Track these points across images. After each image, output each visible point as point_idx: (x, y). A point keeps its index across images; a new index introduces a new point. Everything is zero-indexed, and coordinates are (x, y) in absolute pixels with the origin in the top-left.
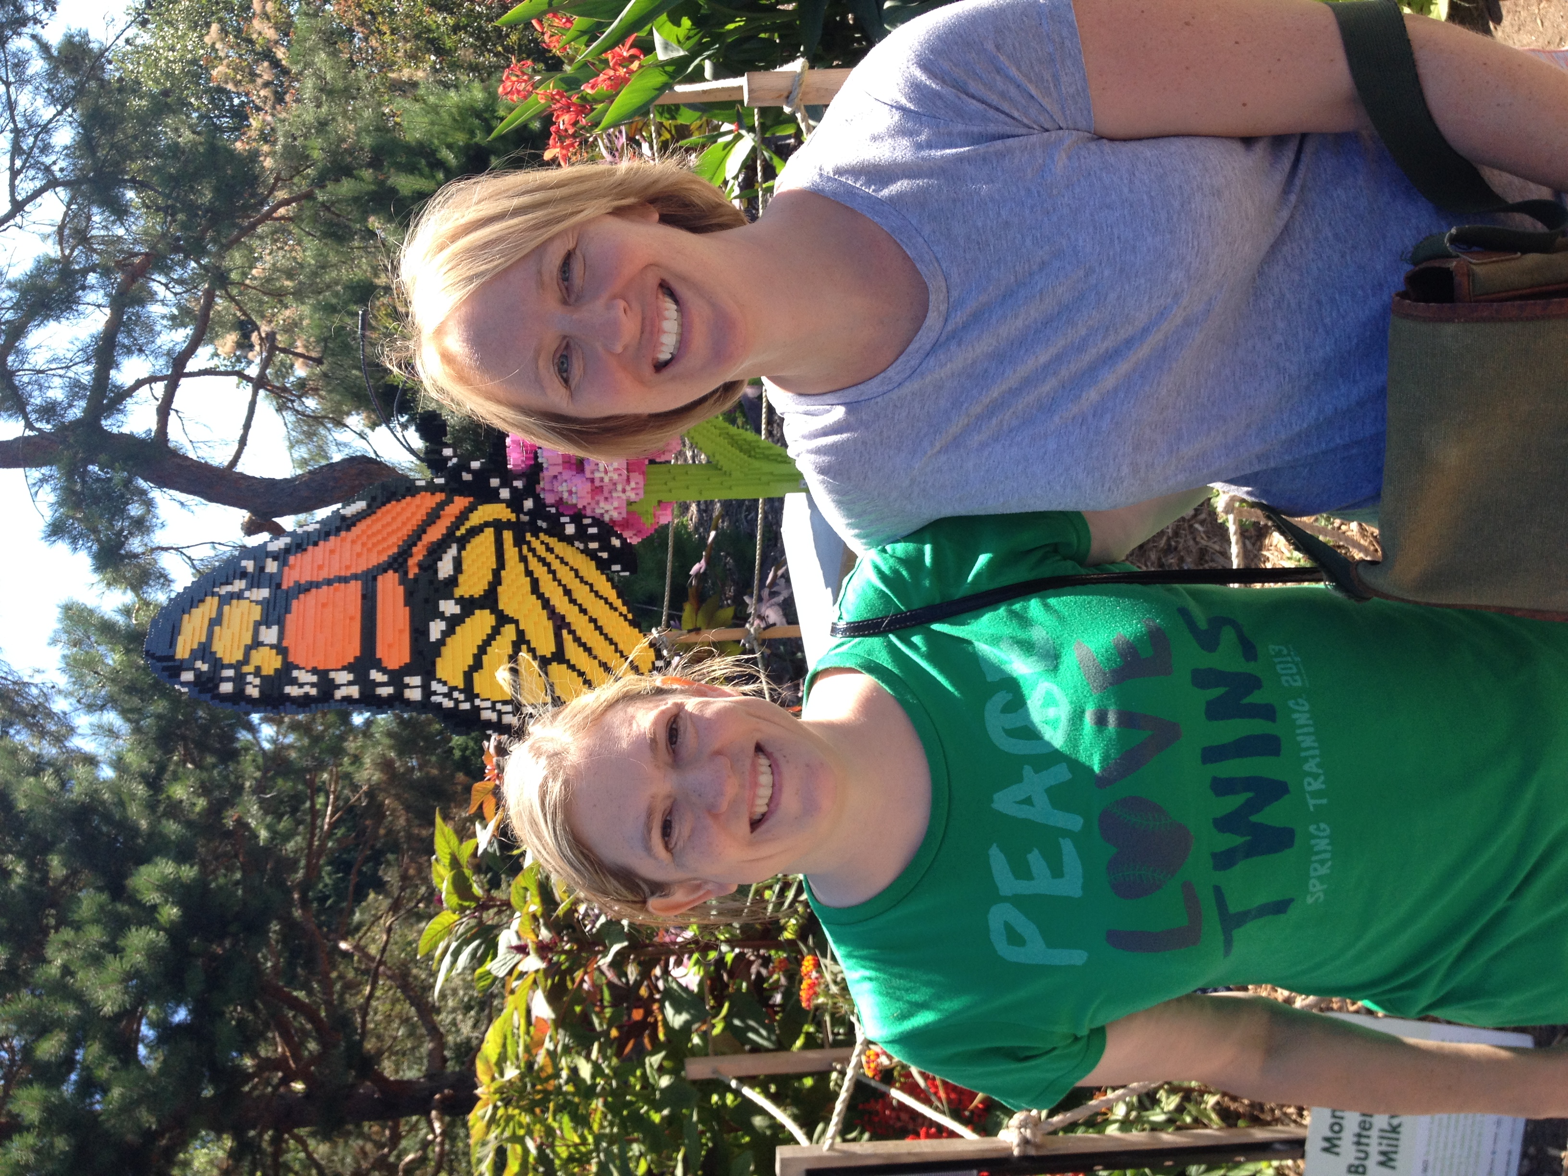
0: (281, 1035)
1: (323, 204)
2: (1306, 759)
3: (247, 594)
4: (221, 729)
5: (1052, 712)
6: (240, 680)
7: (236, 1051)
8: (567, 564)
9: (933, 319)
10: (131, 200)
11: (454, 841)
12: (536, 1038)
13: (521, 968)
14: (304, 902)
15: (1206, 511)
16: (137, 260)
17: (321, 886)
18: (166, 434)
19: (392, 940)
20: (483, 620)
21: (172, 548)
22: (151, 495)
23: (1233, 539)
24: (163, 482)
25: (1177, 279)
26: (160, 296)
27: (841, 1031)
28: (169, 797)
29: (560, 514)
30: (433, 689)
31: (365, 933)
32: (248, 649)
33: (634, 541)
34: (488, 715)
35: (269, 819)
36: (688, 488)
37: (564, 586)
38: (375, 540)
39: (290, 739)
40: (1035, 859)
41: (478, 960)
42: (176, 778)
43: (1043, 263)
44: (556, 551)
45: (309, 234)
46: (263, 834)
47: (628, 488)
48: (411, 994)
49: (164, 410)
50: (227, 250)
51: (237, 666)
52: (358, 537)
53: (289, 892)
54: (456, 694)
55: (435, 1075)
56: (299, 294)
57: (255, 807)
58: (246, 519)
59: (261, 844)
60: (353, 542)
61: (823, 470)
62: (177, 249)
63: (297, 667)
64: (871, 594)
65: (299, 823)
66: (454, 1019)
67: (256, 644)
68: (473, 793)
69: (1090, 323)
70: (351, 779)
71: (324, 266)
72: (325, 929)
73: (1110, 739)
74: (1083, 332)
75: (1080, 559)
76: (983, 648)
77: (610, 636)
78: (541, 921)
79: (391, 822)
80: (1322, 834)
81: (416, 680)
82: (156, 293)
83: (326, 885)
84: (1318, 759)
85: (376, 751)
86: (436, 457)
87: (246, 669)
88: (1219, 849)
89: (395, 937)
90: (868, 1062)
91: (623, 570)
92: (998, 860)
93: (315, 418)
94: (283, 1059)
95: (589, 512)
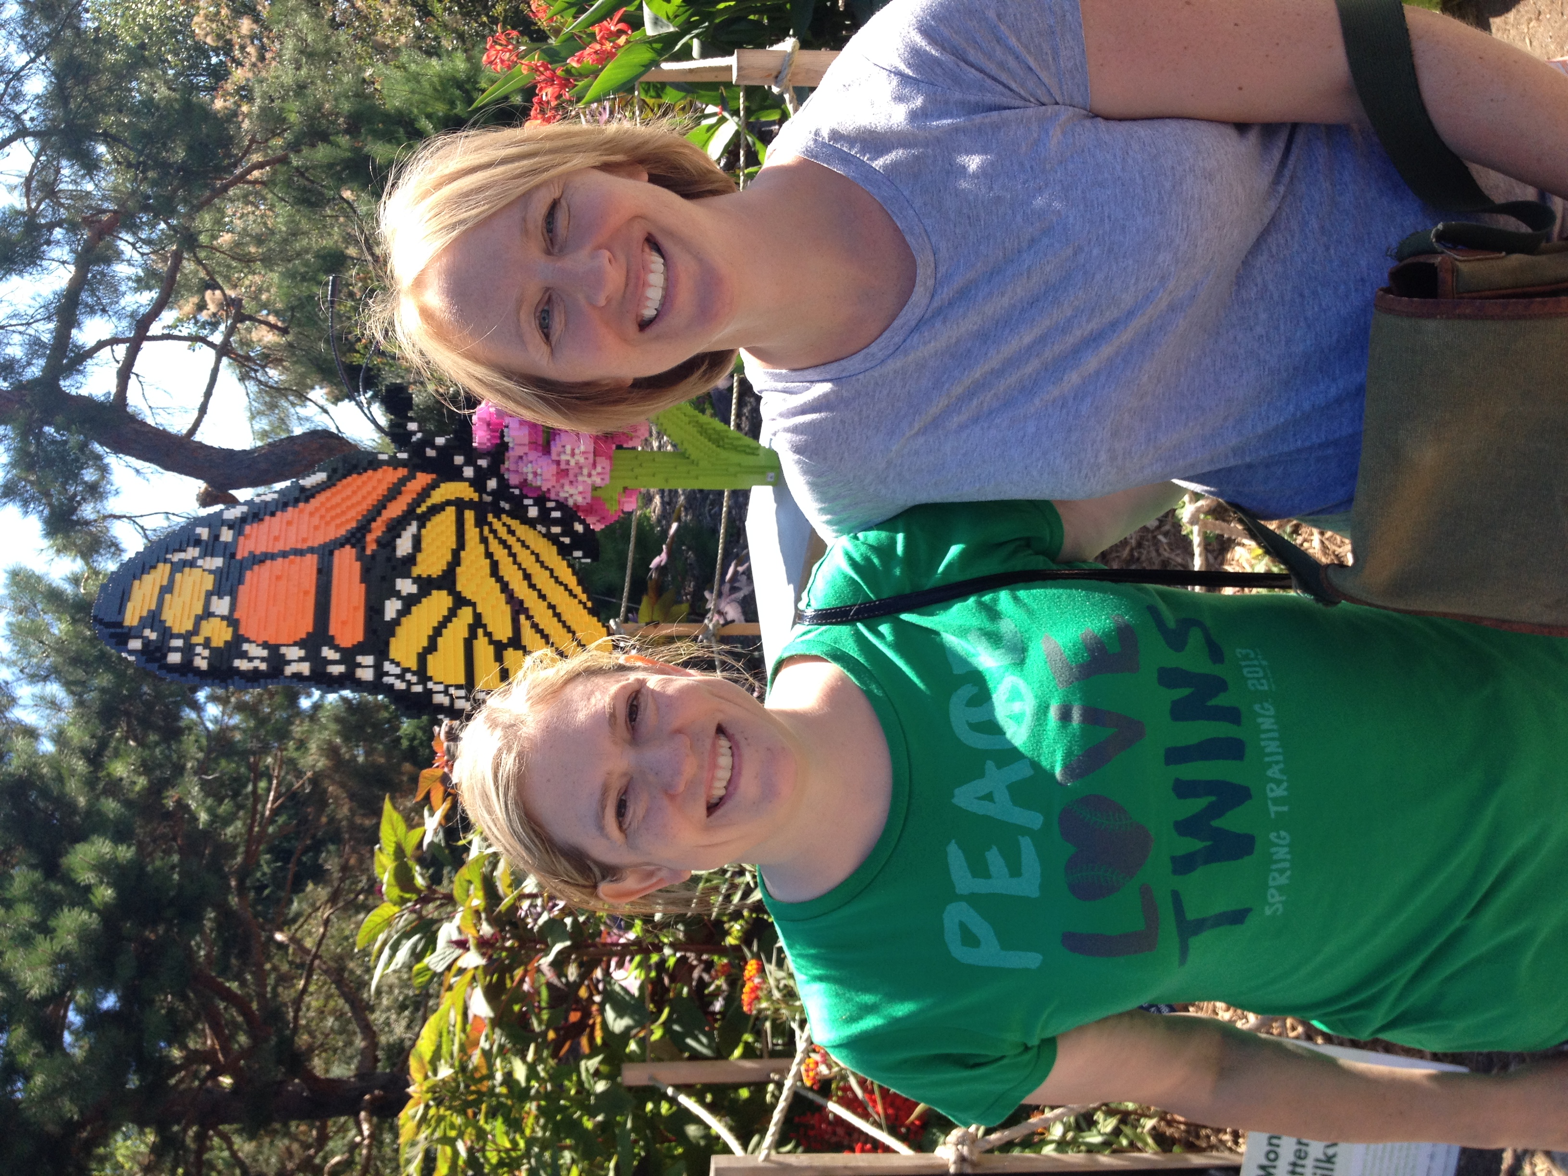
0: (211, 1028)
1: (297, 169)
2: (1270, 765)
3: (200, 562)
4: (166, 706)
5: (1017, 707)
6: (188, 651)
7: (164, 1041)
8: (528, 547)
9: (919, 295)
10: (101, 155)
11: (401, 827)
12: (472, 1037)
13: (460, 963)
14: (242, 890)
15: (1170, 521)
16: (105, 218)
17: (259, 874)
18: (125, 398)
19: (328, 934)
20: (441, 601)
21: (124, 517)
22: (107, 460)
23: (1197, 550)
24: (121, 447)
25: (1164, 262)
26: (127, 256)
27: (780, 1042)
28: (109, 775)
29: (524, 496)
30: (385, 669)
31: (301, 926)
32: (199, 619)
33: (597, 527)
34: (440, 699)
35: (209, 801)
36: (654, 475)
37: (524, 570)
38: (333, 513)
39: (236, 720)
40: (994, 858)
41: (417, 956)
42: (117, 754)
43: (1033, 240)
44: (518, 533)
45: (282, 199)
46: (203, 817)
47: (594, 473)
48: (346, 989)
49: (125, 373)
50: (198, 211)
51: (187, 636)
52: (317, 509)
53: (225, 878)
54: (408, 676)
55: (365, 1075)
56: (268, 261)
57: (196, 788)
58: (202, 490)
59: (201, 826)
60: (311, 514)
61: (798, 450)
62: (146, 208)
63: (248, 641)
64: (840, 582)
65: (240, 807)
66: (388, 1018)
67: (207, 614)
68: (421, 779)
69: (1076, 303)
70: (295, 765)
71: (295, 233)
72: (261, 920)
73: (1074, 735)
74: (1069, 313)
75: (1052, 554)
76: (950, 639)
77: (568, 624)
78: (483, 916)
79: (333, 811)
80: (1281, 842)
81: (369, 660)
82: (122, 252)
83: (264, 874)
84: (1282, 766)
85: (322, 737)
86: (401, 431)
87: (195, 640)
88: (1180, 852)
89: (332, 931)
90: (807, 1071)
91: (584, 557)
92: (955, 856)
93: (278, 390)
94: (213, 1052)
95: (553, 496)
